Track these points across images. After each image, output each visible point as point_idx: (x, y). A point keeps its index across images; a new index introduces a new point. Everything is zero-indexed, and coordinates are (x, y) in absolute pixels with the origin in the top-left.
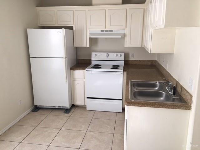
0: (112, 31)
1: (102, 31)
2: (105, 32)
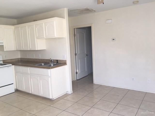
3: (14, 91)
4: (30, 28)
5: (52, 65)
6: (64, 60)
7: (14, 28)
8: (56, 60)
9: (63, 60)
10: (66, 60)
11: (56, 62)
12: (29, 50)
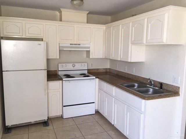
0: (80, 45)
1: (71, 44)
2: (73, 46)
3: (94, 113)
4: (125, 28)
5: (151, 90)
6: (174, 86)
7: (106, 28)
8: (159, 82)
9: (172, 85)
10: (179, 88)
11: (159, 86)
12: (119, 60)
